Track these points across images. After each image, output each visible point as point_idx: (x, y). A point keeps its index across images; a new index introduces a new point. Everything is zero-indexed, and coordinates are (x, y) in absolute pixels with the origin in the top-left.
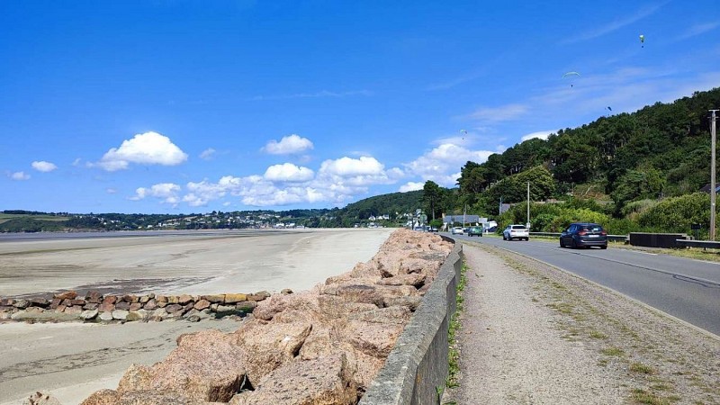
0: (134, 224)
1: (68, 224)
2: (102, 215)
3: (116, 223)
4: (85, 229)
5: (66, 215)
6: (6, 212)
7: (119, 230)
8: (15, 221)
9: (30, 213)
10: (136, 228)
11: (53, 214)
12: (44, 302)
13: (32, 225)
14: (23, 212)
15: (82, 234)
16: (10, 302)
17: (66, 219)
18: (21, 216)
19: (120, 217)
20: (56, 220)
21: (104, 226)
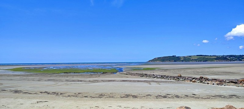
0: (240, 59)
1: (216, 59)
2: (228, 56)
3: (233, 58)
4: (222, 61)
5: (215, 56)
6: (197, 56)
7: (235, 61)
8: (200, 58)
9: (204, 56)
10: (242, 60)
11: (211, 56)
12: (235, 82)
13: (205, 59)
14: (202, 55)
15: (221, 62)
16: (224, 81)
17: (215, 57)
18: (201, 57)
19: (235, 56)
20: (212, 58)
21: (229, 60)
